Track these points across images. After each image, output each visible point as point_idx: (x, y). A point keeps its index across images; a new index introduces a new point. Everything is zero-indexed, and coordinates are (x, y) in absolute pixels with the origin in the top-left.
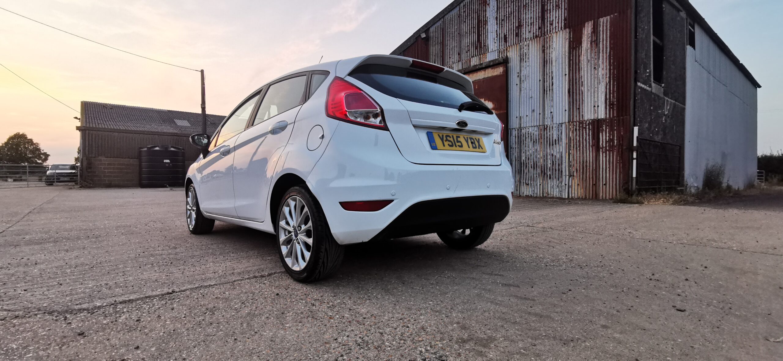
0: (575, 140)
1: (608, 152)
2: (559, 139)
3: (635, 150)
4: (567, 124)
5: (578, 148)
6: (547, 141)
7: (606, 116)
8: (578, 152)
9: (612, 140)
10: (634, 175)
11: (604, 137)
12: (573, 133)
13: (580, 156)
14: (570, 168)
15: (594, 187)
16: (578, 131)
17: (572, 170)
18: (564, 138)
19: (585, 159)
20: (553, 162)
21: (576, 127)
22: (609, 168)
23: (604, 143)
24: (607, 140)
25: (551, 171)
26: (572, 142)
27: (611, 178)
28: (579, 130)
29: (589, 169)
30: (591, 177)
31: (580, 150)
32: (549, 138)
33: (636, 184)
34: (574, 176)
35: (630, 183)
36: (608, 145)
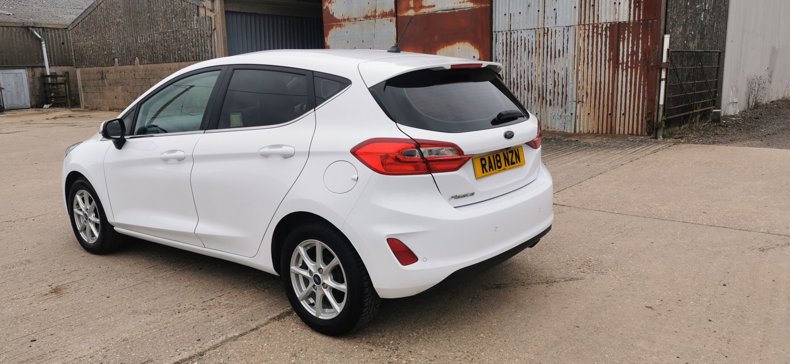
0: (586, 52)
1: (629, 70)
2: (564, 50)
3: (664, 68)
4: (577, 27)
5: (590, 63)
6: (547, 52)
7: (629, 18)
8: (590, 69)
9: (634, 53)
10: (662, 102)
11: (625, 48)
12: (584, 40)
13: (592, 75)
14: (579, 92)
15: (609, 116)
16: (590, 38)
17: (581, 93)
18: (572, 47)
19: (599, 78)
20: (555, 81)
21: (589, 32)
22: (630, 91)
23: (625, 57)
24: (630, 53)
25: (552, 94)
26: (582, 53)
27: (632, 105)
28: (593, 37)
29: (604, 92)
30: (606, 104)
31: (592, 65)
32: (551, 48)
33: (664, 115)
34: (583, 102)
35: (656, 113)
36: (629, 60)
